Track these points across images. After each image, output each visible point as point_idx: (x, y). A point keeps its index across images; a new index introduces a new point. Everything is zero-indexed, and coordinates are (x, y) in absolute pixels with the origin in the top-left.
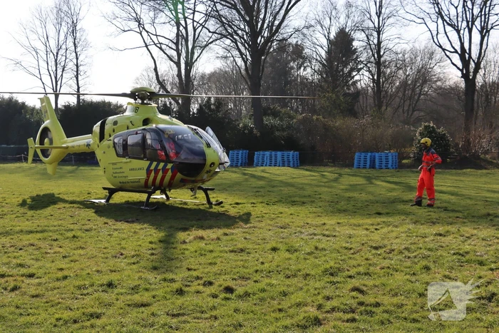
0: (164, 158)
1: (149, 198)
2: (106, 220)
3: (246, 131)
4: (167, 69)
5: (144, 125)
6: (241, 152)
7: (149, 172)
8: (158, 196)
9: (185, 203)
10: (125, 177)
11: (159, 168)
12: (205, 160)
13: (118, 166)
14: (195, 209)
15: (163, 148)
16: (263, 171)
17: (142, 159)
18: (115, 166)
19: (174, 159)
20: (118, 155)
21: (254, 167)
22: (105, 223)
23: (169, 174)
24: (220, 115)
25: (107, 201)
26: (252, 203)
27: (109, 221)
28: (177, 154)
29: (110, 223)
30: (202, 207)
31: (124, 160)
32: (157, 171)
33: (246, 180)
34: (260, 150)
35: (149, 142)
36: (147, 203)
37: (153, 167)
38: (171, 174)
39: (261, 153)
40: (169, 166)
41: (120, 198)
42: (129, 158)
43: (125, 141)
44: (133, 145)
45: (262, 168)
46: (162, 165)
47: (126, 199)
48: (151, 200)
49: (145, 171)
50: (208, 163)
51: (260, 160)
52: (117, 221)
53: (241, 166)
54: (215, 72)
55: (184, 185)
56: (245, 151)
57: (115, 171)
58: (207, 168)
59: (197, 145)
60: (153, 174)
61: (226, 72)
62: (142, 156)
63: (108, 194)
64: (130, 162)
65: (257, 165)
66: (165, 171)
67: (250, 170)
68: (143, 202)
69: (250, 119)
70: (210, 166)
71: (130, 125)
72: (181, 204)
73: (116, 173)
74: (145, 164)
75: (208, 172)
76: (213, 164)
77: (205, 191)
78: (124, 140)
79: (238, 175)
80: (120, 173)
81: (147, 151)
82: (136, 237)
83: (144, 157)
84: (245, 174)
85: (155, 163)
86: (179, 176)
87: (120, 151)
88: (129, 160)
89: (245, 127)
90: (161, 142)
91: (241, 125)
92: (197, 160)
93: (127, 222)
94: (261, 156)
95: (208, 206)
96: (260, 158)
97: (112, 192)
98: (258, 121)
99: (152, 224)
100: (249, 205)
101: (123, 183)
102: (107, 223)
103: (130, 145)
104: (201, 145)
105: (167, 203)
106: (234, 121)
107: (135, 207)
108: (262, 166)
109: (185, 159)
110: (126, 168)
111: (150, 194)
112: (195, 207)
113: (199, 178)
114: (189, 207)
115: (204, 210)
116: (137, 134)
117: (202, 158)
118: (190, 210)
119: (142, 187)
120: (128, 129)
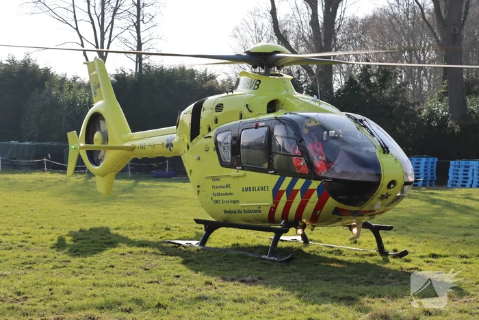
0: (306, 170)
1: (277, 239)
2: (207, 278)
3: (434, 124)
4: (291, 13)
5: (269, 112)
6: (424, 160)
7: (277, 194)
8: (292, 238)
9: (339, 252)
10: (235, 202)
11: (295, 188)
12: (379, 176)
13: (223, 182)
14: (358, 264)
15: (304, 153)
16: (468, 197)
17: (265, 171)
18: (217, 183)
19: (323, 174)
20: (223, 164)
21: (447, 189)
22: (207, 283)
23: (314, 198)
24: (387, 94)
25: (203, 243)
26: (462, 257)
27: (211, 279)
28: (328, 163)
29: (216, 284)
30: (370, 260)
31: (233, 172)
32: (291, 193)
33: (438, 213)
34: (460, 158)
35: (279, 141)
36: (274, 249)
37: (284, 186)
38: (317, 199)
39: (463, 163)
40: (315, 185)
41: (223, 238)
42: (243, 169)
43: (236, 139)
44: (248, 147)
45: (464, 191)
46: (300, 183)
47: (235, 242)
48: (280, 244)
49: (270, 192)
50: (385, 180)
51: (461, 176)
52: (224, 279)
53: (424, 185)
54: (374, 16)
55: (340, 219)
56: (431, 159)
57: (216, 191)
58: (382, 189)
59: (365, 149)
60: (284, 198)
61: (394, 16)
62: (266, 166)
63: (203, 232)
64: (245, 176)
65: (454, 186)
66: (306, 193)
67: (442, 194)
68: (267, 248)
69: (441, 101)
70: (389, 186)
71: (246, 111)
72: (331, 253)
73: (219, 194)
74: (270, 180)
75: (383, 197)
76: (393, 183)
77: (376, 231)
78: (234, 138)
79: (423, 203)
80: (226, 194)
81: (276, 158)
82: (267, 310)
83: (271, 167)
84: (434, 202)
85: (288, 180)
86: (331, 203)
87: (227, 156)
88: (242, 173)
89: (432, 114)
90: (300, 141)
91: (424, 113)
92: (364, 175)
93: (243, 281)
94: (462, 169)
95: (380, 258)
96: (461, 172)
97: (211, 227)
98: (458, 105)
99: (291, 289)
100: (458, 260)
101: (230, 212)
102: (211, 284)
103: (243, 147)
104: (372, 149)
105: (306, 250)
106: (413, 105)
107: (251, 255)
108: (464, 186)
109: (343, 172)
110: (236, 187)
111: (279, 233)
112: (357, 259)
113: (366, 208)
114: (346, 259)
115: (374, 265)
116: (257, 127)
117: (373, 172)
118: (349, 263)
119: (263, 221)
120: (241, 117)
